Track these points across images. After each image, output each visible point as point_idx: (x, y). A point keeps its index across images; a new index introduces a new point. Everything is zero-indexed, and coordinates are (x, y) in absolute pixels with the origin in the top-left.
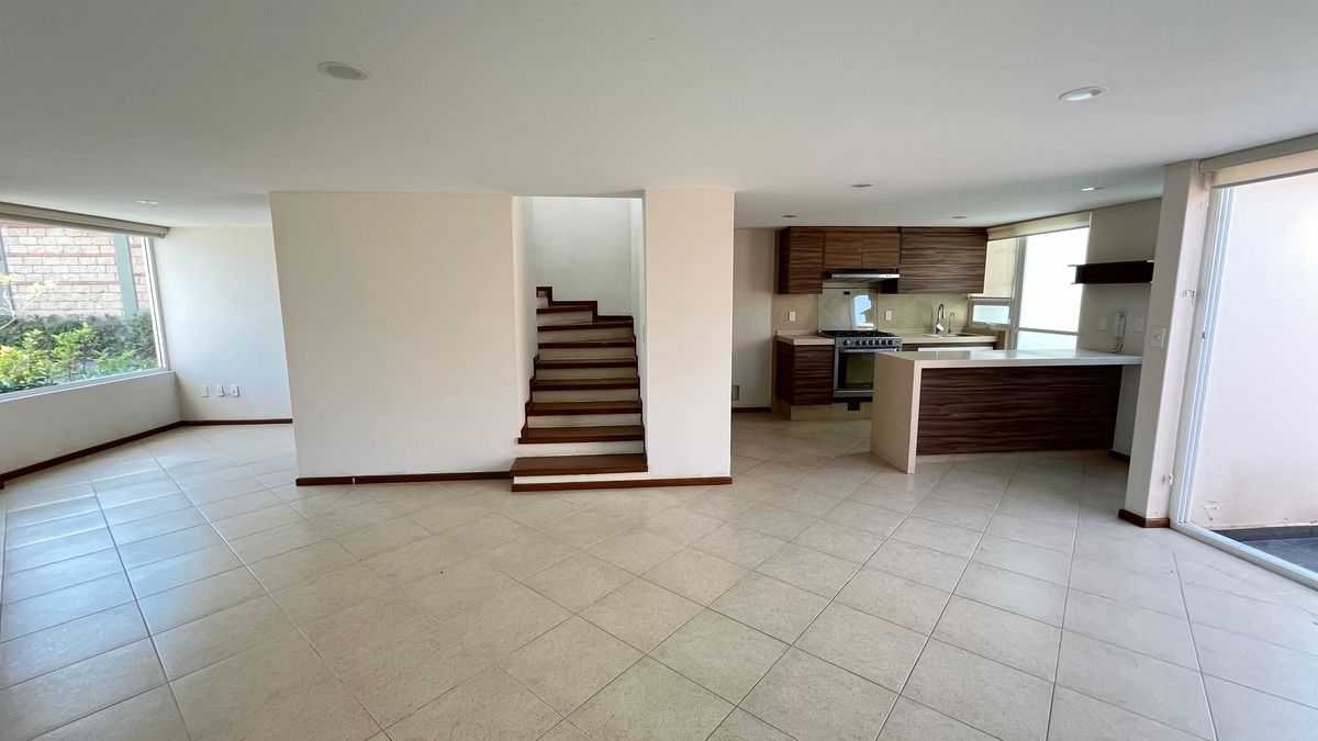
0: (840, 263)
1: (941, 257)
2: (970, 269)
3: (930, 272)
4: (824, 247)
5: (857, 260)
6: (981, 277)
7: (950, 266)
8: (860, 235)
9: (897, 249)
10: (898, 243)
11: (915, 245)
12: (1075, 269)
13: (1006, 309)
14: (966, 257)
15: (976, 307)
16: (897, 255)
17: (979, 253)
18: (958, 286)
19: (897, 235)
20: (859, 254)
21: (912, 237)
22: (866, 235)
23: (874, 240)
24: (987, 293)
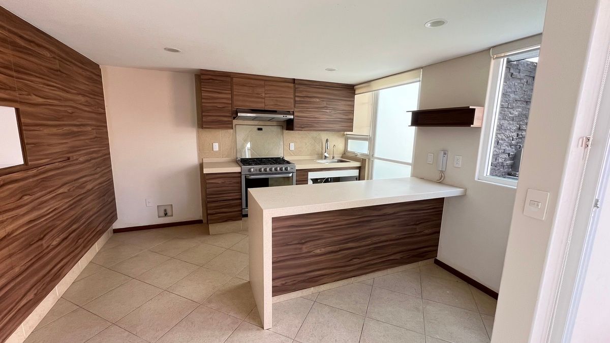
0: (248, 104)
1: (324, 104)
2: (343, 114)
3: (317, 115)
4: (232, 90)
5: (261, 102)
6: (351, 120)
7: (332, 112)
8: (262, 83)
9: (292, 97)
10: (292, 91)
11: (304, 94)
12: (411, 114)
13: (366, 143)
14: (342, 105)
15: (349, 140)
16: (292, 101)
17: (350, 103)
18: (337, 127)
19: (292, 85)
20: (263, 98)
21: (302, 88)
22: (267, 83)
23: (274, 88)
24: (355, 131)
